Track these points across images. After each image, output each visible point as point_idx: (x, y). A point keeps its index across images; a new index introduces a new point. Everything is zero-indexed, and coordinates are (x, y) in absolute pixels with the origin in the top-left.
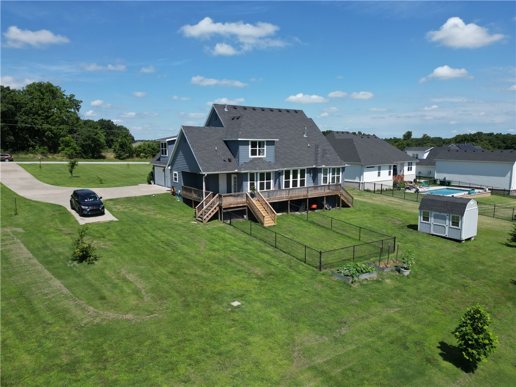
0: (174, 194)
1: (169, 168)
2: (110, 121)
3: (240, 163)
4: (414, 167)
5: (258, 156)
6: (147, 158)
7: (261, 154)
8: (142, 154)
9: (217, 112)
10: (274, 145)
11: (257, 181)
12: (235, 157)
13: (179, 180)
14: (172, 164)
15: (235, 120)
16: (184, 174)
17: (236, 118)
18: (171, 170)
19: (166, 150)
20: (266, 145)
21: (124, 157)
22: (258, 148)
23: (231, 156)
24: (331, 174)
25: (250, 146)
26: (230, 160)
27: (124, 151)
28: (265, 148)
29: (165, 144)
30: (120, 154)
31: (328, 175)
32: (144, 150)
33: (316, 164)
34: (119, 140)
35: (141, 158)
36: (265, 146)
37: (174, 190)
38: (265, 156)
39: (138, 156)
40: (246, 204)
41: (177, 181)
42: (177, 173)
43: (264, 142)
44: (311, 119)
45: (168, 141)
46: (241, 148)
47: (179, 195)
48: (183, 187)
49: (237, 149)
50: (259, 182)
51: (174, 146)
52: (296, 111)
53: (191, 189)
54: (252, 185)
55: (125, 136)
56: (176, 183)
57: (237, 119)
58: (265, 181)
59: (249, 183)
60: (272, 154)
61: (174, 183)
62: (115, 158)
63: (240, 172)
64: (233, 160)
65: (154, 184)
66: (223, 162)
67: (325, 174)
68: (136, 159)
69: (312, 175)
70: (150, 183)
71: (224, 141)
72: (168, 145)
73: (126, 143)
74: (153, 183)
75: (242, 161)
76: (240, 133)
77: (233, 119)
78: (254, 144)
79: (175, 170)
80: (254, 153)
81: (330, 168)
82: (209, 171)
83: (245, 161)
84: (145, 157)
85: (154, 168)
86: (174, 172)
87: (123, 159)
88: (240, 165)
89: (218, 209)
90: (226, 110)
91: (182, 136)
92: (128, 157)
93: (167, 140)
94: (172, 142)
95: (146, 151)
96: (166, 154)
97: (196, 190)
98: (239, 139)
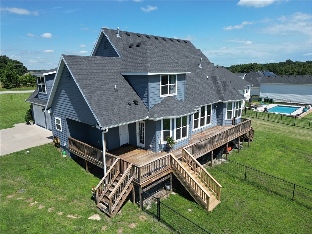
0: (57, 145)
1: (49, 112)
2: (5, 56)
3: (150, 106)
4: (250, 90)
5: (169, 95)
6: (33, 86)
7: (172, 91)
8: (28, 83)
9: (108, 38)
10: (184, 79)
11: (173, 129)
12: (141, 97)
13: (64, 129)
14: (52, 107)
15: (134, 47)
16: (70, 122)
17: (135, 46)
18: (52, 114)
19: (44, 86)
20: (178, 80)
21: (11, 86)
22: (169, 85)
23: (137, 98)
24: (235, 108)
25: (161, 82)
26: (136, 103)
27: (11, 81)
28: (176, 84)
29: (43, 79)
30: (7, 84)
31: (233, 109)
32: (30, 80)
33: (221, 98)
34: (6, 72)
35: (28, 87)
36: (176, 81)
37: (57, 140)
38: (176, 94)
39: (25, 85)
40: (170, 172)
41: (61, 130)
42: (60, 119)
43: (174, 76)
44: (199, 49)
45: (46, 76)
46: (151, 85)
47: (65, 149)
48: (69, 139)
49: (146, 86)
50: (175, 130)
51: (53, 82)
52: (185, 42)
53: (83, 145)
54: (167, 134)
55: (11, 68)
56: (60, 132)
57: (137, 46)
58: (182, 128)
59: (162, 132)
60: (183, 90)
61: (57, 131)
62: (3, 87)
63: (152, 119)
64: (140, 102)
65: (34, 123)
66: (127, 106)
67: (230, 108)
68: (23, 88)
69: (216, 110)
70: (29, 123)
71: (123, 75)
72: (47, 80)
73: (12, 74)
74: (32, 123)
75: (151, 103)
76: (149, 65)
77: (130, 47)
78: (165, 79)
79: (57, 116)
80: (164, 91)
81: (234, 102)
82: (111, 124)
83: (155, 103)
84: (31, 85)
85: (32, 106)
86: (56, 118)
87: (11, 88)
88: (150, 109)
89: (132, 187)
90: (118, 36)
91: (64, 69)
92: (15, 86)
93: (45, 74)
94: (51, 77)
95: (32, 80)
96: (44, 91)
97: (90, 148)
98: (149, 74)
